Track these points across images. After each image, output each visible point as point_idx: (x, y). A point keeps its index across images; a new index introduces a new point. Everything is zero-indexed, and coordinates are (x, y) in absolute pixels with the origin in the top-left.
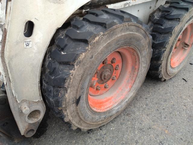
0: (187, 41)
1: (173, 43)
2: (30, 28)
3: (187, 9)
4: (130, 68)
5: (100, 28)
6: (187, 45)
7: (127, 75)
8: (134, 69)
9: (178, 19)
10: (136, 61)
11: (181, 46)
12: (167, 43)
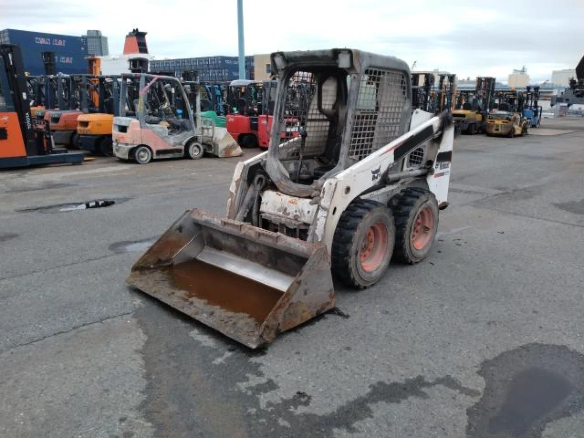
0: (427, 225)
1: (412, 224)
2: (348, 190)
3: (418, 197)
4: (381, 241)
5: (366, 211)
6: (427, 228)
7: (380, 247)
8: (384, 242)
9: (411, 204)
10: (385, 235)
11: (422, 230)
12: (407, 224)
